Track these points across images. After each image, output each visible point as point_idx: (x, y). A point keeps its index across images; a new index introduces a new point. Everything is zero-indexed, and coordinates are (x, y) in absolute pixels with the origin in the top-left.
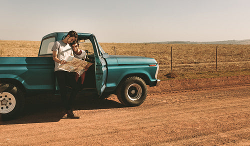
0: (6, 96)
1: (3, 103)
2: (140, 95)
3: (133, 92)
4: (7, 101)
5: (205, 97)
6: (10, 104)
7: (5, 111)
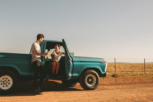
0: (7, 79)
1: (4, 83)
2: (95, 83)
3: (90, 80)
4: (7, 82)
5: (139, 87)
6: (9, 84)
7: (5, 88)
